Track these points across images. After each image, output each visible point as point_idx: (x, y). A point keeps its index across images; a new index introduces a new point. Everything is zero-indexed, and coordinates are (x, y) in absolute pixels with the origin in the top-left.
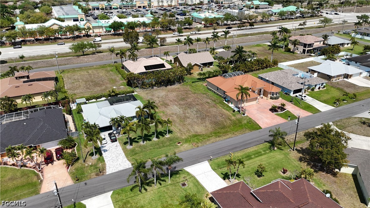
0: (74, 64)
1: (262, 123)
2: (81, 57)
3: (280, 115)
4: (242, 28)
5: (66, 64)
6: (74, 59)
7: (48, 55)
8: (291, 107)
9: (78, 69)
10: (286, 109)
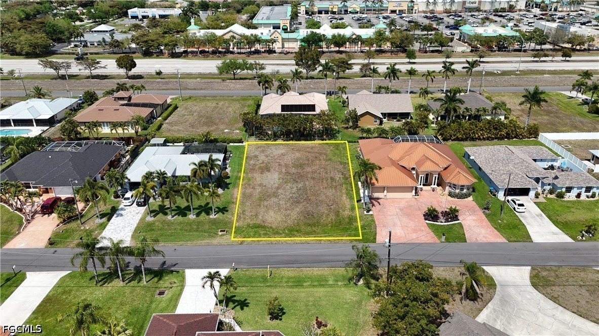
0: (212, 89)
2: (228, 81)
3: (435, 229)
4: (542, 59)
5: (201, 89)
6: (217, 83)
7: (195, 74)
8: (474, 218)
9: (211, 98)
10: (459, 220)
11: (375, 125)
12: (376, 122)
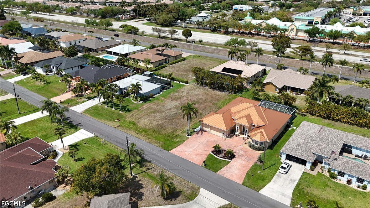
1: (179, 149)
3: (209, 158)
6: (222, 50)
8: (243, 163)
10: (231, 160)
11: (276, 92)
12: (276, 90)
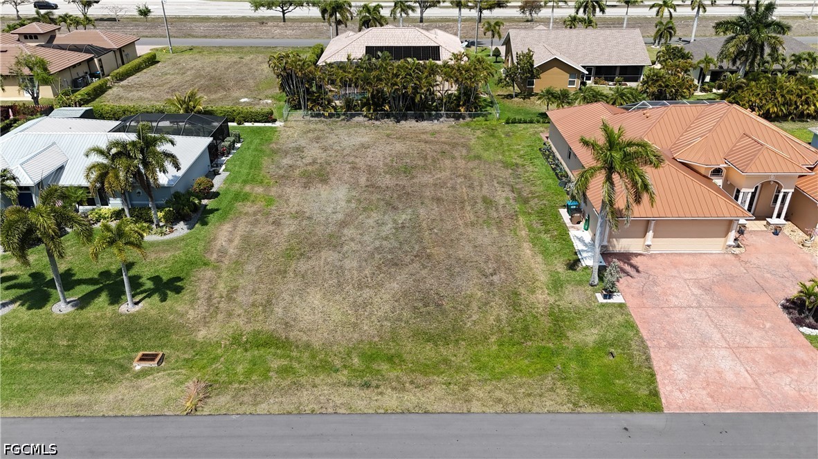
0: (239, 37)
1: (681, 375)
5: (217, 37)
9: (231, 50)
12: (572, 83)
